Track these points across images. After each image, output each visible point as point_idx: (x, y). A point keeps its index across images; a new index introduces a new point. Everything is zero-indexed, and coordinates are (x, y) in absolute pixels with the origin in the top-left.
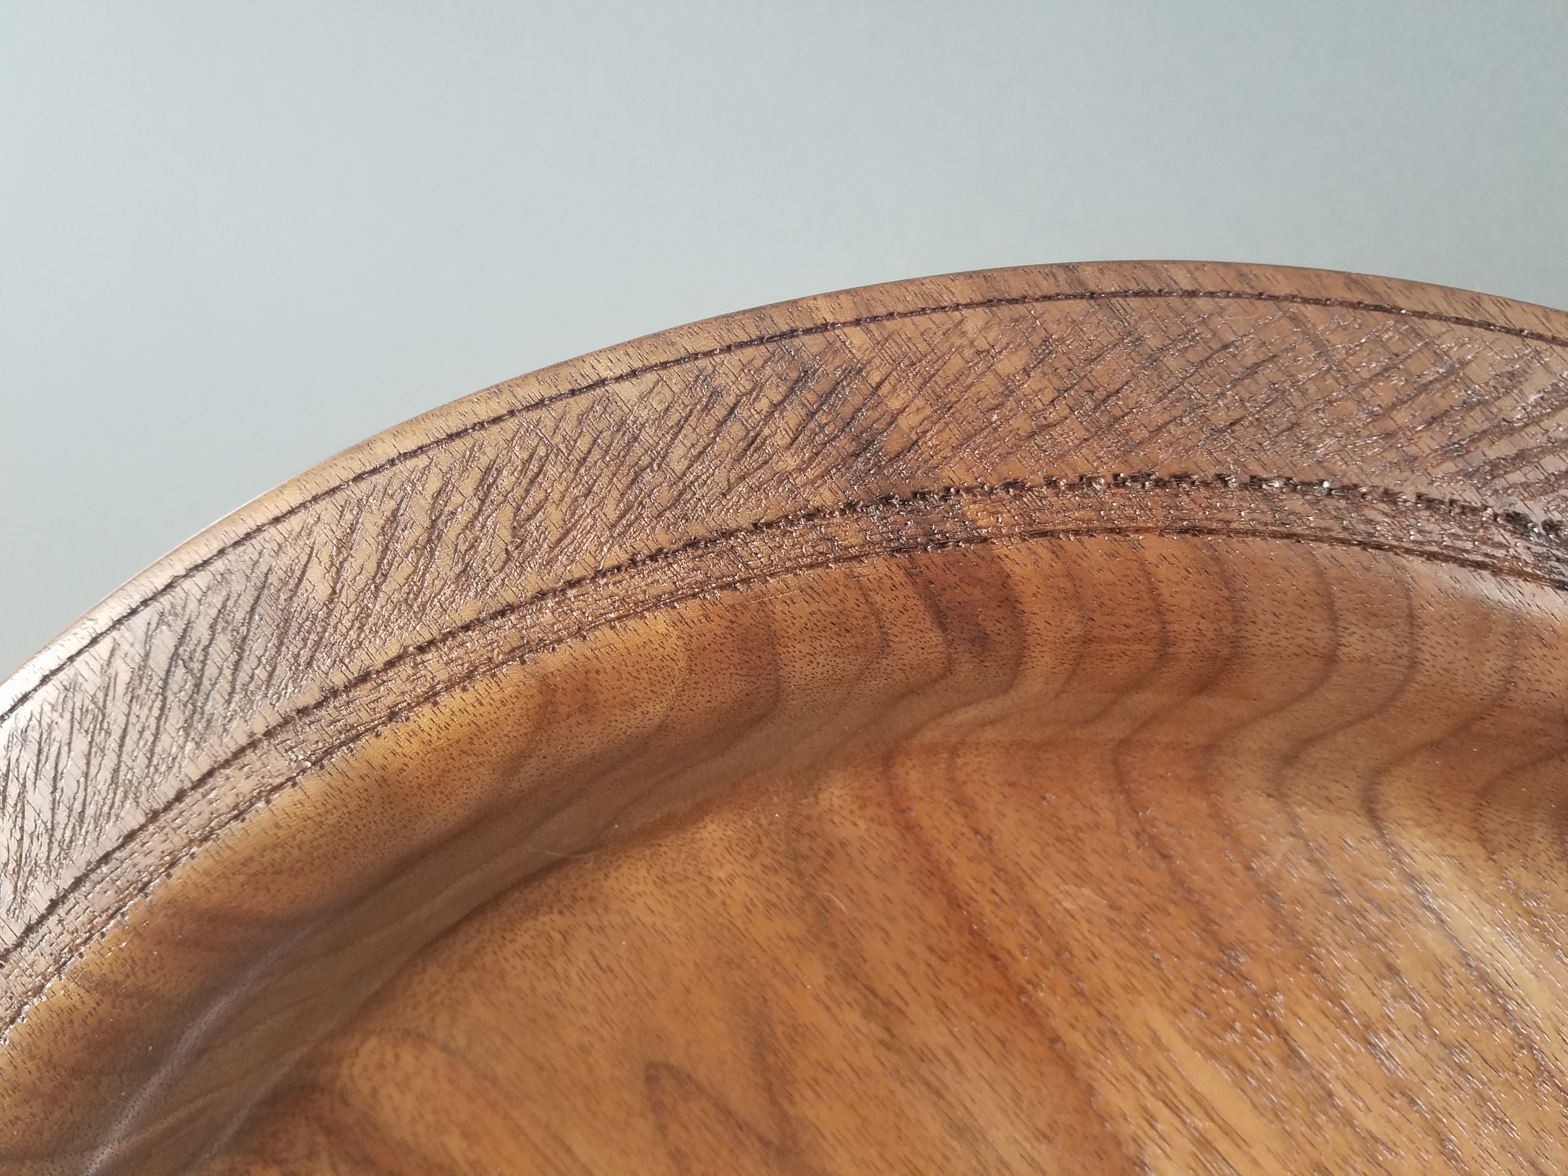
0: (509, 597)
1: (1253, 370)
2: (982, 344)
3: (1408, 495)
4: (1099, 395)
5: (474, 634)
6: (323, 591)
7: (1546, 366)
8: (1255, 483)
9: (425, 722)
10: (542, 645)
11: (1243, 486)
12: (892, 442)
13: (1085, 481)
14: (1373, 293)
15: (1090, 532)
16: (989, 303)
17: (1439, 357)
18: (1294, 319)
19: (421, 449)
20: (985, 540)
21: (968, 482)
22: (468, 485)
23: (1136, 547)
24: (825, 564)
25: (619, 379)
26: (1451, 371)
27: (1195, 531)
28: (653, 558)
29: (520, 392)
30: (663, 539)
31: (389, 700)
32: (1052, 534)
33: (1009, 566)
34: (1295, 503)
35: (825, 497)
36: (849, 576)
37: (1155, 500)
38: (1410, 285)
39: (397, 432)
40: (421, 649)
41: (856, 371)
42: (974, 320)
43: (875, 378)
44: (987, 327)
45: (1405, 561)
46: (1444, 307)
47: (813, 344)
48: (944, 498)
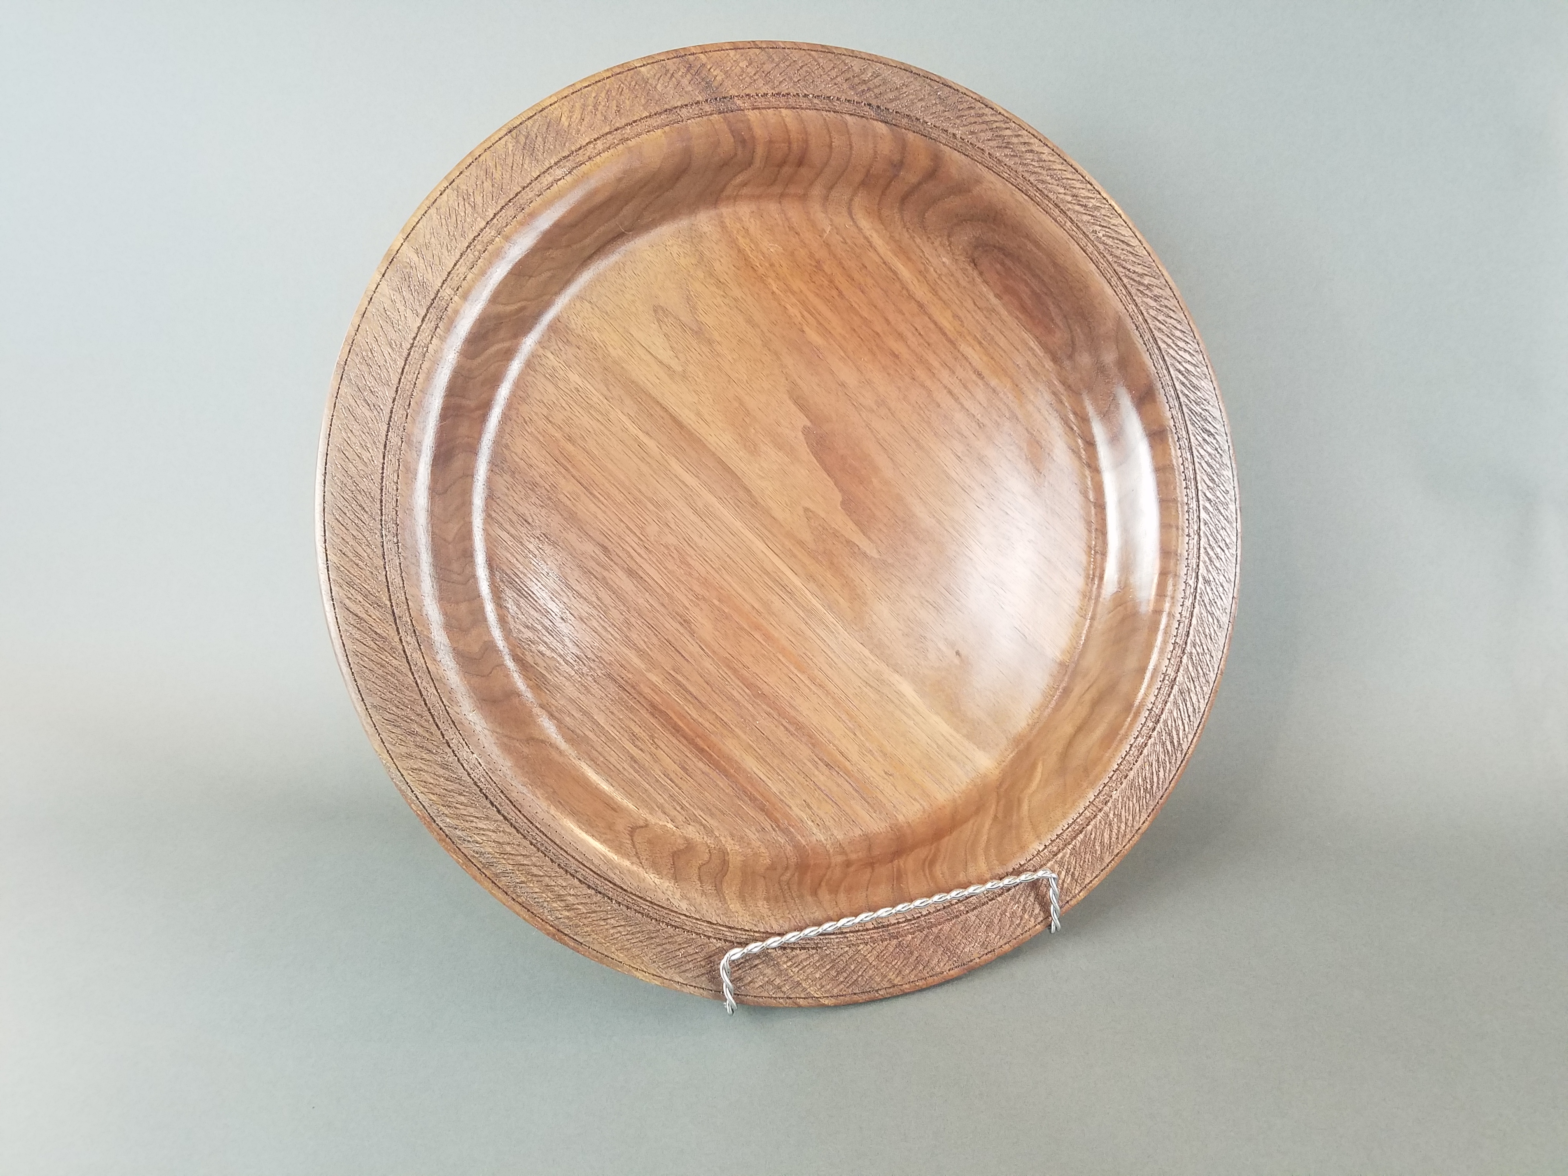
0: (618, 125)
1: (801, 68)
2: (735, 59)
3: (843, 99)
4: (766, 73)
5: (609, 136)
6: (566, 124)
7: (872, 67)
8: (806, 96)
9: (598, 161)
10: (628, 139)
11: (803, 96)
12: (715, 84)
13: (766, 95)
14: (828, 49)
15: (769, 108)
16: (735, 49)
17: (846, 64)
18: (810, 55)
19: (589, 85)
20: (743, 110)
21: (737, 94)
22: (603, 95)
23: (780, 112)
24: (702, 117)
25: (641, 66)
26: (849, 68)
27: (794, 108)
28: (655, 114)
29: (614, 70)
30: (658, 109)
31: (588, 154)
32: (759, 108)
33: (749, 117)
34: (816, 101)
35: (700, 98)
36: (708, 119)
37: (783, 99)
38: (836, 48)
39: (581, 81)
40: (595, 140)
41: (704, 65)
42: (732, 53)
43: (709, 67)
44: (735, 55)
45: (843, 116)
46: (845, 52)
47: (691, 58)
48: (731, 98)
